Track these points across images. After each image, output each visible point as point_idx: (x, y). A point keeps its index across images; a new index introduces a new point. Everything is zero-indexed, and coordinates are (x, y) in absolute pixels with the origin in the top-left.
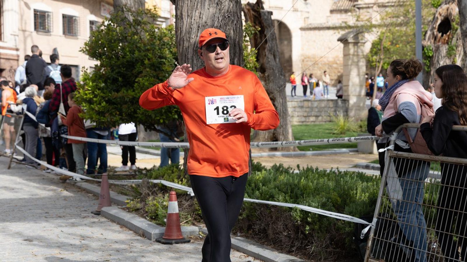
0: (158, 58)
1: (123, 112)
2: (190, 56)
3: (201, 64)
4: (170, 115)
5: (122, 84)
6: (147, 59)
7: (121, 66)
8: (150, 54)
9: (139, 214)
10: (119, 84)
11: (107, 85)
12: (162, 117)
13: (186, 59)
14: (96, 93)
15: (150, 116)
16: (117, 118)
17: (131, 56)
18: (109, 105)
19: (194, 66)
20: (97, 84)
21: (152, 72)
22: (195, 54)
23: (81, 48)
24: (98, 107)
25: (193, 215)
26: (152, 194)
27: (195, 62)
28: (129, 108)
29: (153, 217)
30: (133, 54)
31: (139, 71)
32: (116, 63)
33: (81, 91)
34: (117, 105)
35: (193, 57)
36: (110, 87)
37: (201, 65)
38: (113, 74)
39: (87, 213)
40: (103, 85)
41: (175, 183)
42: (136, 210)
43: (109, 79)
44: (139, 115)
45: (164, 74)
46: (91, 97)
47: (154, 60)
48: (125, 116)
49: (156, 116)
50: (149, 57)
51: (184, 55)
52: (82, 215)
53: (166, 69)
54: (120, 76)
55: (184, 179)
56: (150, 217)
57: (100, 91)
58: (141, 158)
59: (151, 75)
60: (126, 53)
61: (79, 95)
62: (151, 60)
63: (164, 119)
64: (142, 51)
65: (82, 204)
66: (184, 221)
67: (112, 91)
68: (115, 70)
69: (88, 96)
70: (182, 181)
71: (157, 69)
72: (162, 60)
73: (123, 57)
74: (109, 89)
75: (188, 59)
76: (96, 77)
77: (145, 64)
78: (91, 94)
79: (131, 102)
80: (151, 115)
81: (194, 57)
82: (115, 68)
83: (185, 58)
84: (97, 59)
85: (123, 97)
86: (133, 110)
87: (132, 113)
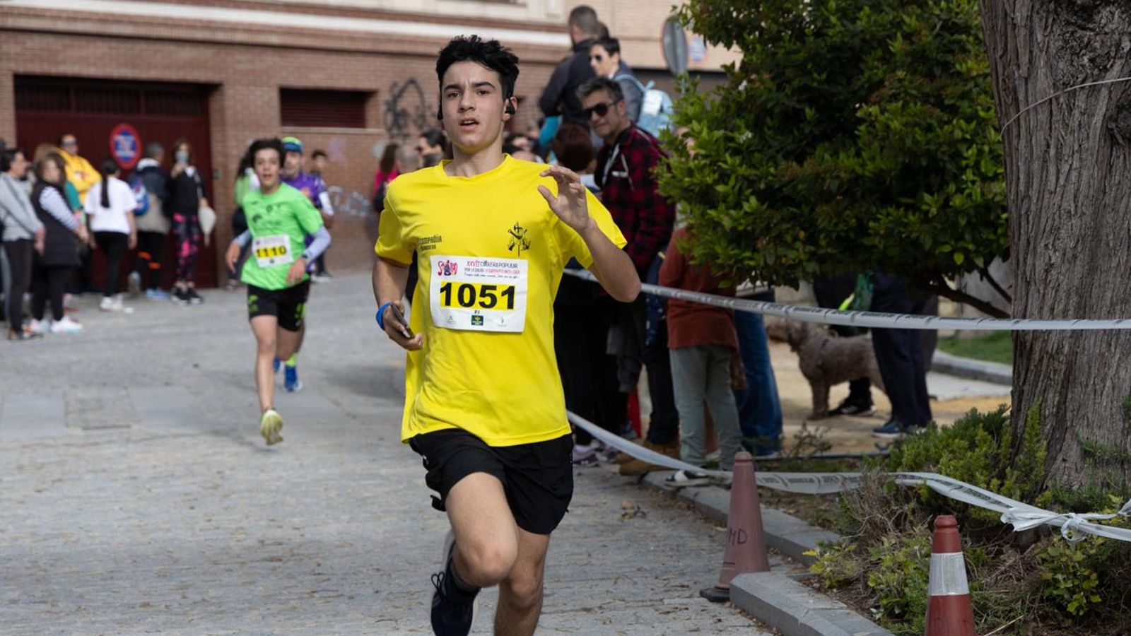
0: (942, 28)
1: (820, 232)
2: (1020, 15)
3: (1060, 43)
4: (992, 237)
5: (816, 132)
6: (899, 35)
7: (809, 66)
8: (910, 16)
9: (851, 599)
10: (807, 131)
11: (762, 137)
12: (962, 244)
13: (1009, 28)
14: (724, 166)
15: (916, 243)
16: (799, 252)
17: (843, 25)
18: (770, 207)
19: (1036, 50)
20: (730, 134)
21: (919, 80)
22: (1037, 6)
23: (675, 8)
24: (732, 218)
25: (1033, 601)
26: (897, 524)
27: (1040, 38)
28: (839, 214)
29: (897, 611)
30: (854, 20)
31: (876, 79)
32: (793, 57)
33: (674, 160)
34: (798, 206)
35: (1030, 18)
36: (772, 142)
37: (1063, 48)
38: (781, 95)
39: (687, 593)
40: (746, 136)
41: (976, 484)
42: (843, 586)
43: (769, 113)
44: (877, 240)
45: (960, 89)
46: (709, 180)
47: (926, 37)
48: (828, 245)
49: (937, 243)
50: (905, 28)
51: (1000, 14)
52: (666, 601)
53: (969, 70)
54: (812, 102)
55: (1008, 470)
56: (886, 608)
57: (738, 160)
58: (949, 395)
59: (914, 92)
60: (827, 20)
61: (669, 175)
62: (914, 39)
63: (966, 252)
64: (887, 9)
65: (680, 564)
66: (999, 624)
67: (780, 157)
68: (789, 81)
69: (698, 177)
70: (1002, 476)
71: (937, 71)
72: (956, 37)
73: (818, 34)
74: (770, 151)
75: (1014, 25)
76: (728, 108)
77: (892, 55)
78: (707, 171)
79: (845, 194)
80: (918, 238)
81: (1036, 18)
82: (789, 73)
83: (1006, 26)
84: (728, 46)
85: (818, 177)
86: (853, 222)
87: (852, 235)
